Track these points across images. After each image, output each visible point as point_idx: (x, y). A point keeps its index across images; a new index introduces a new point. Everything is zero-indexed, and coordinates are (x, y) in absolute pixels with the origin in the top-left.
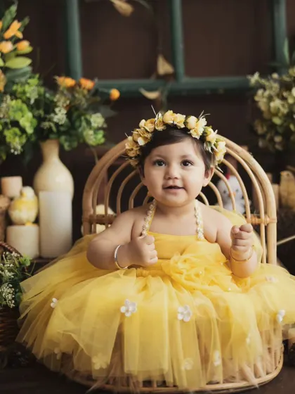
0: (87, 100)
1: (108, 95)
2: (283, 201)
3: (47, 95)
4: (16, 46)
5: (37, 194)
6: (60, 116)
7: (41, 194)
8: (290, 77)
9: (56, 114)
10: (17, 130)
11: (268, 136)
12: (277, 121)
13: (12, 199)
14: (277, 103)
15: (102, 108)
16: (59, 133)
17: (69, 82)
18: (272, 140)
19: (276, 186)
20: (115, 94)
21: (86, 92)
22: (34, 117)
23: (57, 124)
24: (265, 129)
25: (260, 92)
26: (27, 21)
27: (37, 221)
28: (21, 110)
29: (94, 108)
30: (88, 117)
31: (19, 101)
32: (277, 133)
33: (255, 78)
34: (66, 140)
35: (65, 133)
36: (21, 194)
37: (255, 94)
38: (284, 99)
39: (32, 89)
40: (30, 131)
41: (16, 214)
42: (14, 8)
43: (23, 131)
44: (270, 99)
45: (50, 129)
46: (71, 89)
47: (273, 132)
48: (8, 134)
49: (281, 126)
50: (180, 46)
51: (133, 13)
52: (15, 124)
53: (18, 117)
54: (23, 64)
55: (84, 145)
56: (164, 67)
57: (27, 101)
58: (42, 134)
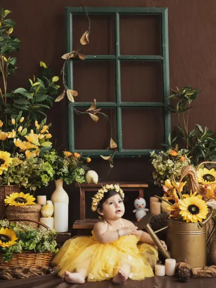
0: (77, 162)
1: (86, 160)
2: (163, 210)
3: (60, 160)
4: (45, 135)
5: (53, 204)
6: (65, 170)
7: (55, 203)
8: (167, 154)
9: (63, 169)
10: (46, 175)
11: (158, 180)
12: (161, 173)
13: (42, 206)
14: (161, 166)
15: (83, 166)
16: (64, 177)
17: (69, 154)
18: (159, 182)
19: (160, 203)
20: (89, 160)
21: (76, 159)
22: (54, 169)
23: (63, 173)
24: (156, 177)
25: (154, 160)
26: (50, 125)
27: (53, 216)
28: (48, 167)
29: (80, 166)
30: (77, 170)
31: (48, 162)
32: (162, 179)
33: (153, 153)
34: (67, 180)
35: (66, 177)
36: (47, 203)
37: (152, 161)
38: (164, 164)
39: (53, 157)
40: (52, 176)
41: (44, 212)
42: (45, 120)
43: (49, 175)
44: (158, 163)
45: (60, 175)
46: (70, 157)
47: (160, 178)
48: (43, 177)
49: (163, 176)
50: (121, 135)
51: (99, 120)
52: (46, 172)
53: (47, 169)
54: (48, 145)
55: (75, 182)
56: (113, 144)
57: (50, 162)
58: (56, 177)
